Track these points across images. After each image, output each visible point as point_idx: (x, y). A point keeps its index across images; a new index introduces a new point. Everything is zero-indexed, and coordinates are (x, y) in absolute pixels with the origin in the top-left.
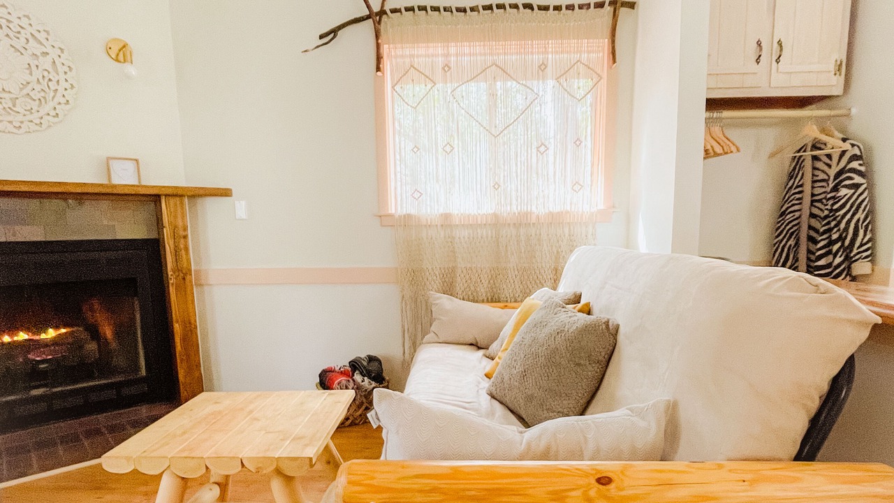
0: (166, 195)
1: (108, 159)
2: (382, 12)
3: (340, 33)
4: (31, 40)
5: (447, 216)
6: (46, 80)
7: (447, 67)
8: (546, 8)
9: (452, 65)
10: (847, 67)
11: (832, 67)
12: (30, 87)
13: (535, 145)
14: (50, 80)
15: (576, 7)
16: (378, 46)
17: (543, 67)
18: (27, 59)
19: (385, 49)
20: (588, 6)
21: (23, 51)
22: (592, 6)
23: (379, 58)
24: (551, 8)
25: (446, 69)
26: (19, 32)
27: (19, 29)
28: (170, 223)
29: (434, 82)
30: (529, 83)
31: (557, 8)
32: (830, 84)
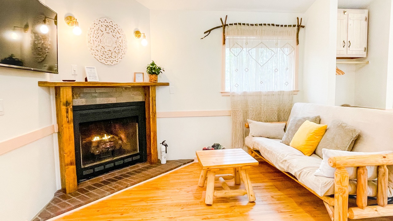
0: (151, 86)
1: (135, 73)
2: (226, 25)
3: (211, 32)
4: (117, 33)
5: (245, 92)
6: (120, 46)
7: (247, 43)
8: (278, 26)
9: (248, 43)
10: (367, 49)
11: (363, 49)
12: (116, 49)
13: (274, 69)
14: (121, 46)
15: (287, 26)
16: (224, 36)
17: (277, 44)
18: (116, 39)
19: (227, 37)
20: (291, 26)
21: (115, 36)
22: (292, 26)
23: (224, 40)
24: (280, 26)
25: (247, 44)
26: (114, 30)
27: (114, 29)
28: (152, 95)
29: (242, 48)
30: (272, 49)
31: (282, 26)
32: (363, 54)
